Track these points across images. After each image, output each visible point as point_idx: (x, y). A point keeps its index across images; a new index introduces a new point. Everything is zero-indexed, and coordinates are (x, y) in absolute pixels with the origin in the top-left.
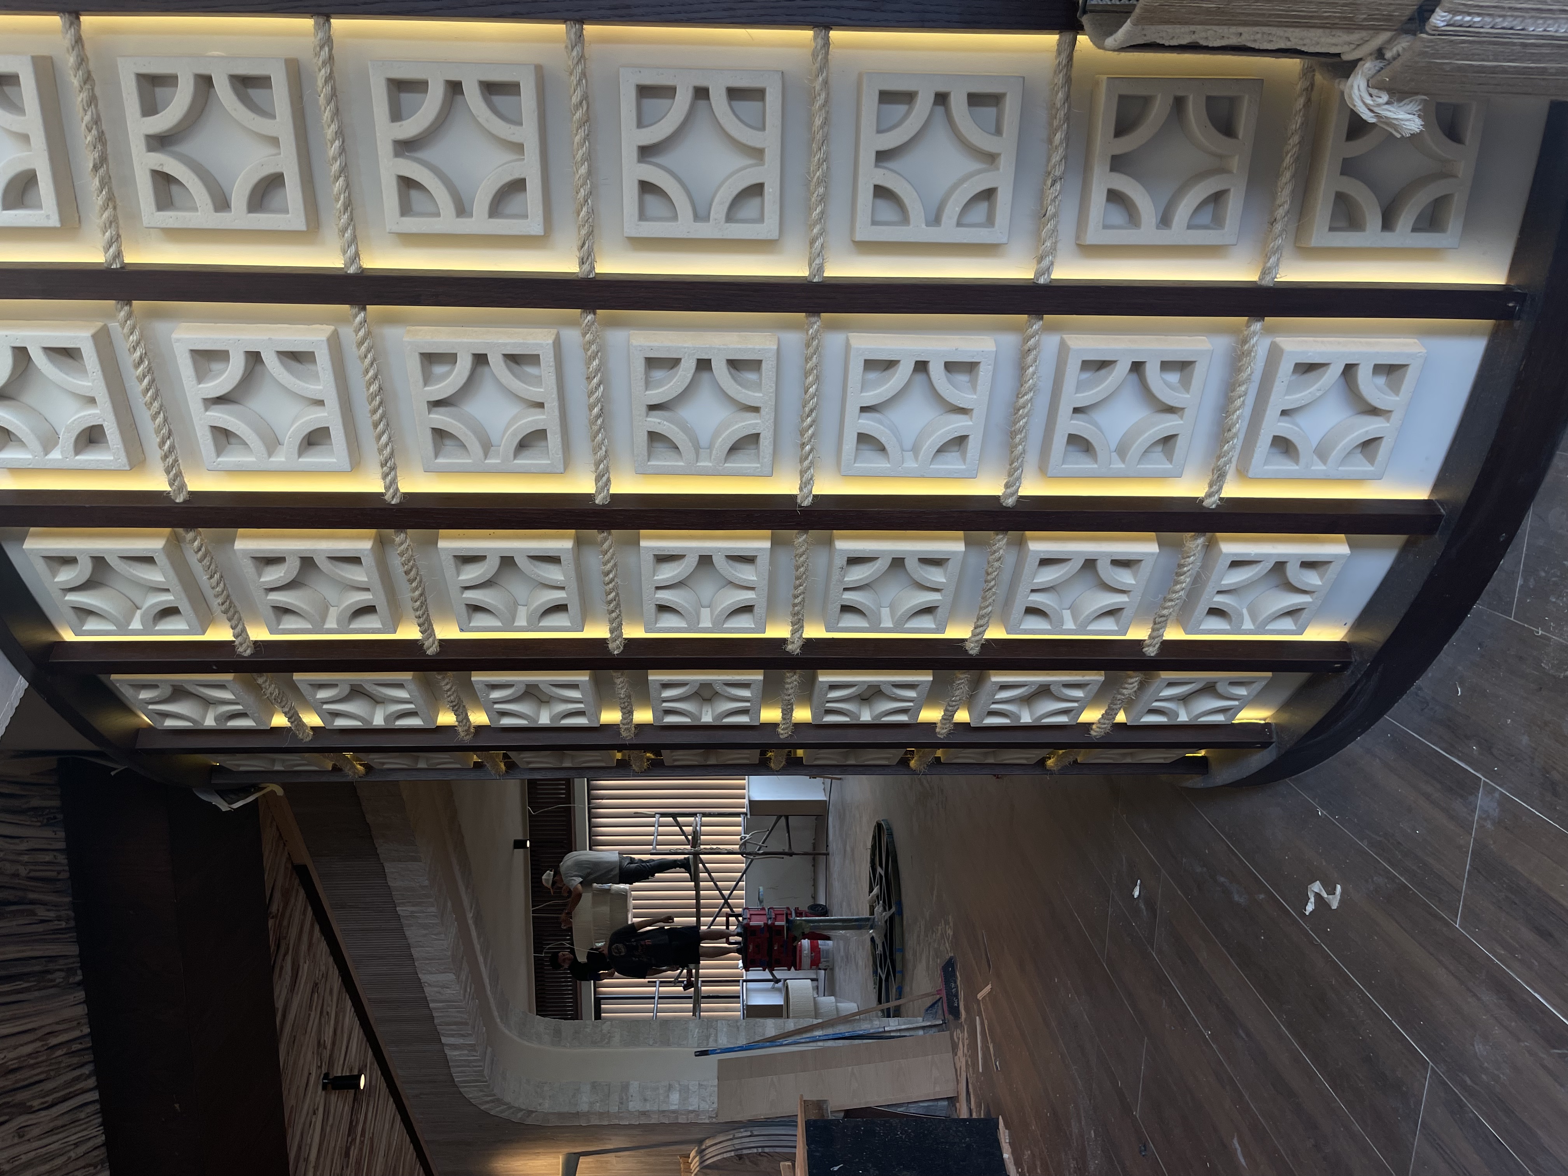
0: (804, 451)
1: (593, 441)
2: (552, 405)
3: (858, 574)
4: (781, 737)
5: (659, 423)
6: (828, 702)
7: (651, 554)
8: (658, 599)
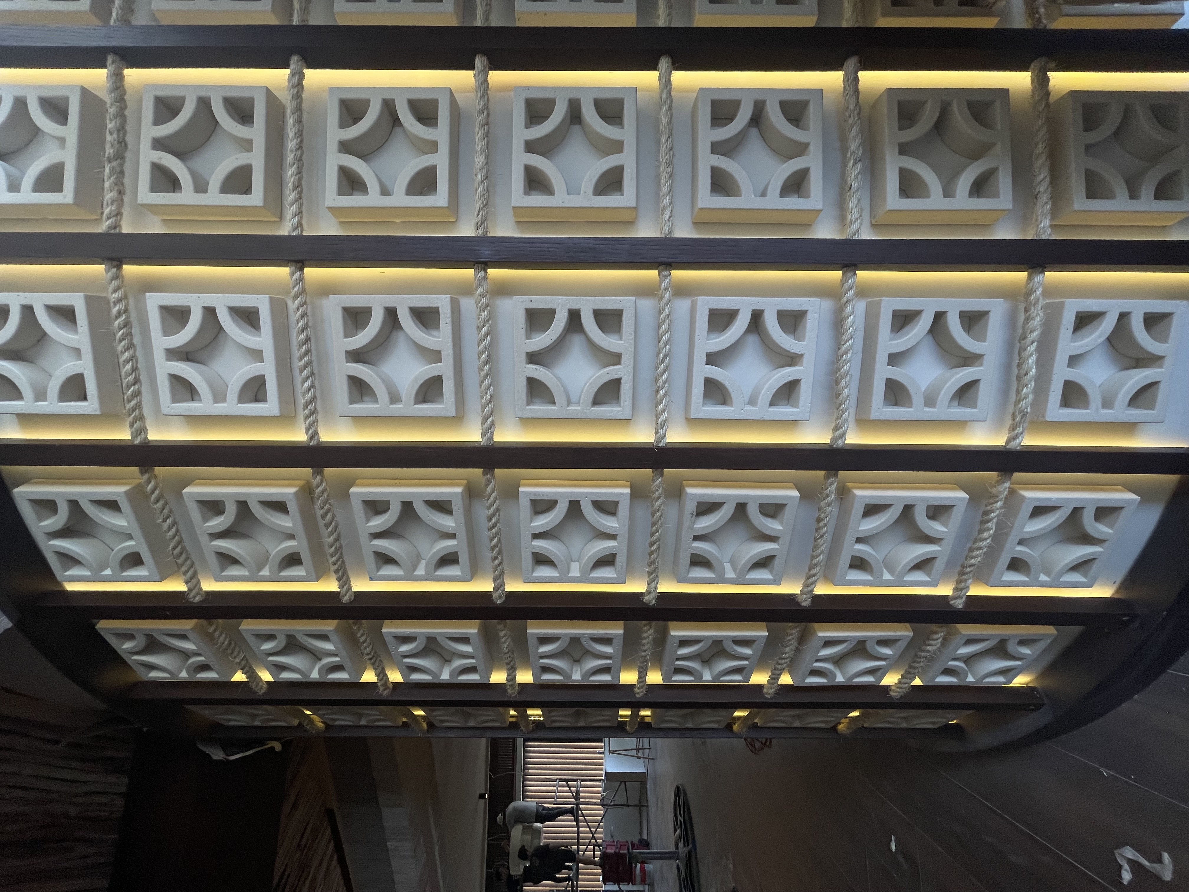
0: (659, 395)
1: (481, 386)
2: (447, 354)
3: (705, 523)
4: (638, 696)
5: (536, 369)
6: (677, 659)
7: (528, 499)
8: (534, 547)
